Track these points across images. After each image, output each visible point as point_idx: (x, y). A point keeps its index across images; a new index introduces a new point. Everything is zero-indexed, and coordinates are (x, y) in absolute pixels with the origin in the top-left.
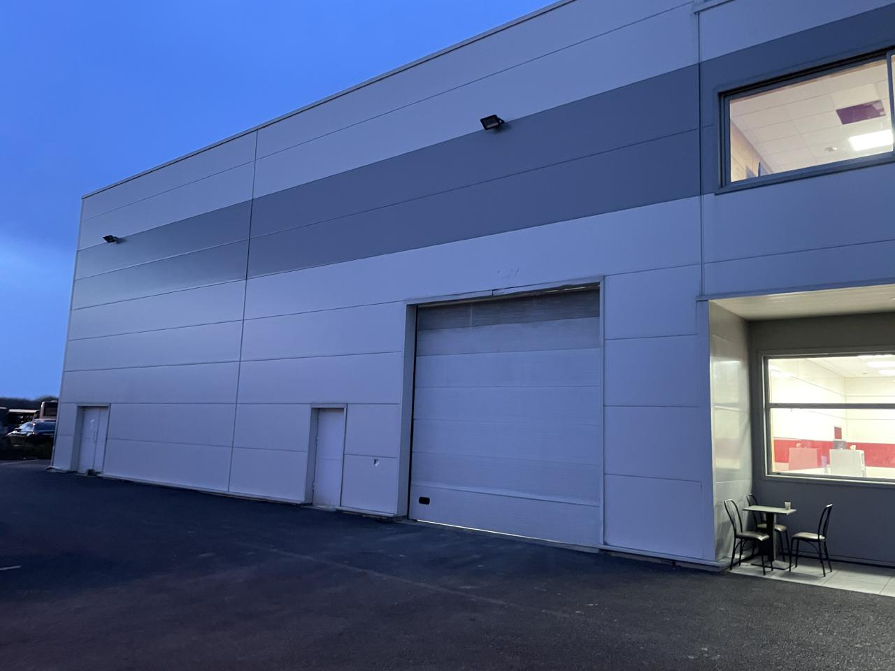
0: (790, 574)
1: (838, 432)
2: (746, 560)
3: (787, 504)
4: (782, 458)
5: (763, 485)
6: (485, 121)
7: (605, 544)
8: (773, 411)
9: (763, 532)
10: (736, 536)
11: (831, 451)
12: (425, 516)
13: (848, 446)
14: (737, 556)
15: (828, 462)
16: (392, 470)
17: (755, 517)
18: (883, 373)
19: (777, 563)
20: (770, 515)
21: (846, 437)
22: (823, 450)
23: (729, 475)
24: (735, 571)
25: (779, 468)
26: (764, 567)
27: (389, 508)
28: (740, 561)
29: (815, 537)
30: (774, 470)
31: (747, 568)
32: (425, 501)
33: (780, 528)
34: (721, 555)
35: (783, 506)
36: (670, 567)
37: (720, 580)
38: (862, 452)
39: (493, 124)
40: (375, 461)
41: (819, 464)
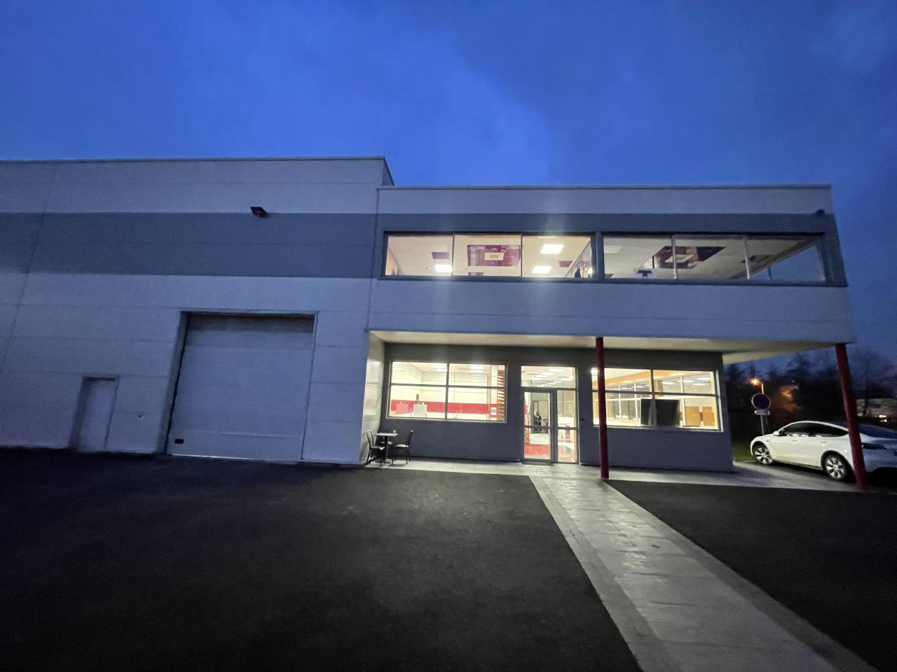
0: (393, 465)
1: (418, 396)
2: (373, 460)
3: (394, 431)
4: (394, 409)
5: (385, 423)
6: (254, 209)
7: (302, 459)
8: (392, 387)
9: (382, 445)
10: (370, 448)
11: (414, 405)
12: (177, 452)
13: (421, 403)
14: (370, 459)
15: (412, 410)
16: (154, 422)
17: (380, 438)
18: (438, 370)
19: (387, 460)
20: (386, 437)
21: (421, 399)
22: (410, 405)
23: (370, 418)
24: (368, 466)
25: (392, 414)
26: (381, 462)
27: (148, 448)
28: (371, 461)
29: (404, 446)
30: (390, 415)
31: (374, 464)
32: (180, 441)
33: (390, 443)
34: (362, 458)
35: (392, 433)
36: (336, 468)
37: (361, 472)
38: (426, 406)
39: (258, 212)
40: (140, 416)
41: (409, 412)
